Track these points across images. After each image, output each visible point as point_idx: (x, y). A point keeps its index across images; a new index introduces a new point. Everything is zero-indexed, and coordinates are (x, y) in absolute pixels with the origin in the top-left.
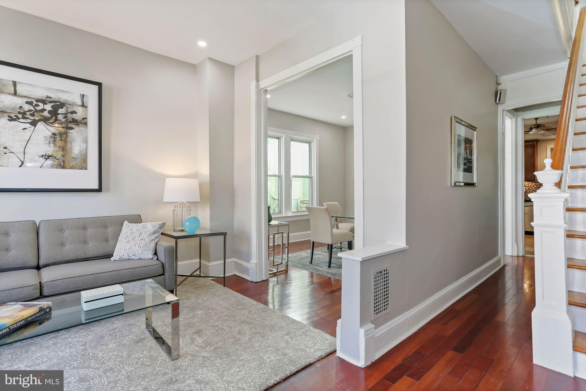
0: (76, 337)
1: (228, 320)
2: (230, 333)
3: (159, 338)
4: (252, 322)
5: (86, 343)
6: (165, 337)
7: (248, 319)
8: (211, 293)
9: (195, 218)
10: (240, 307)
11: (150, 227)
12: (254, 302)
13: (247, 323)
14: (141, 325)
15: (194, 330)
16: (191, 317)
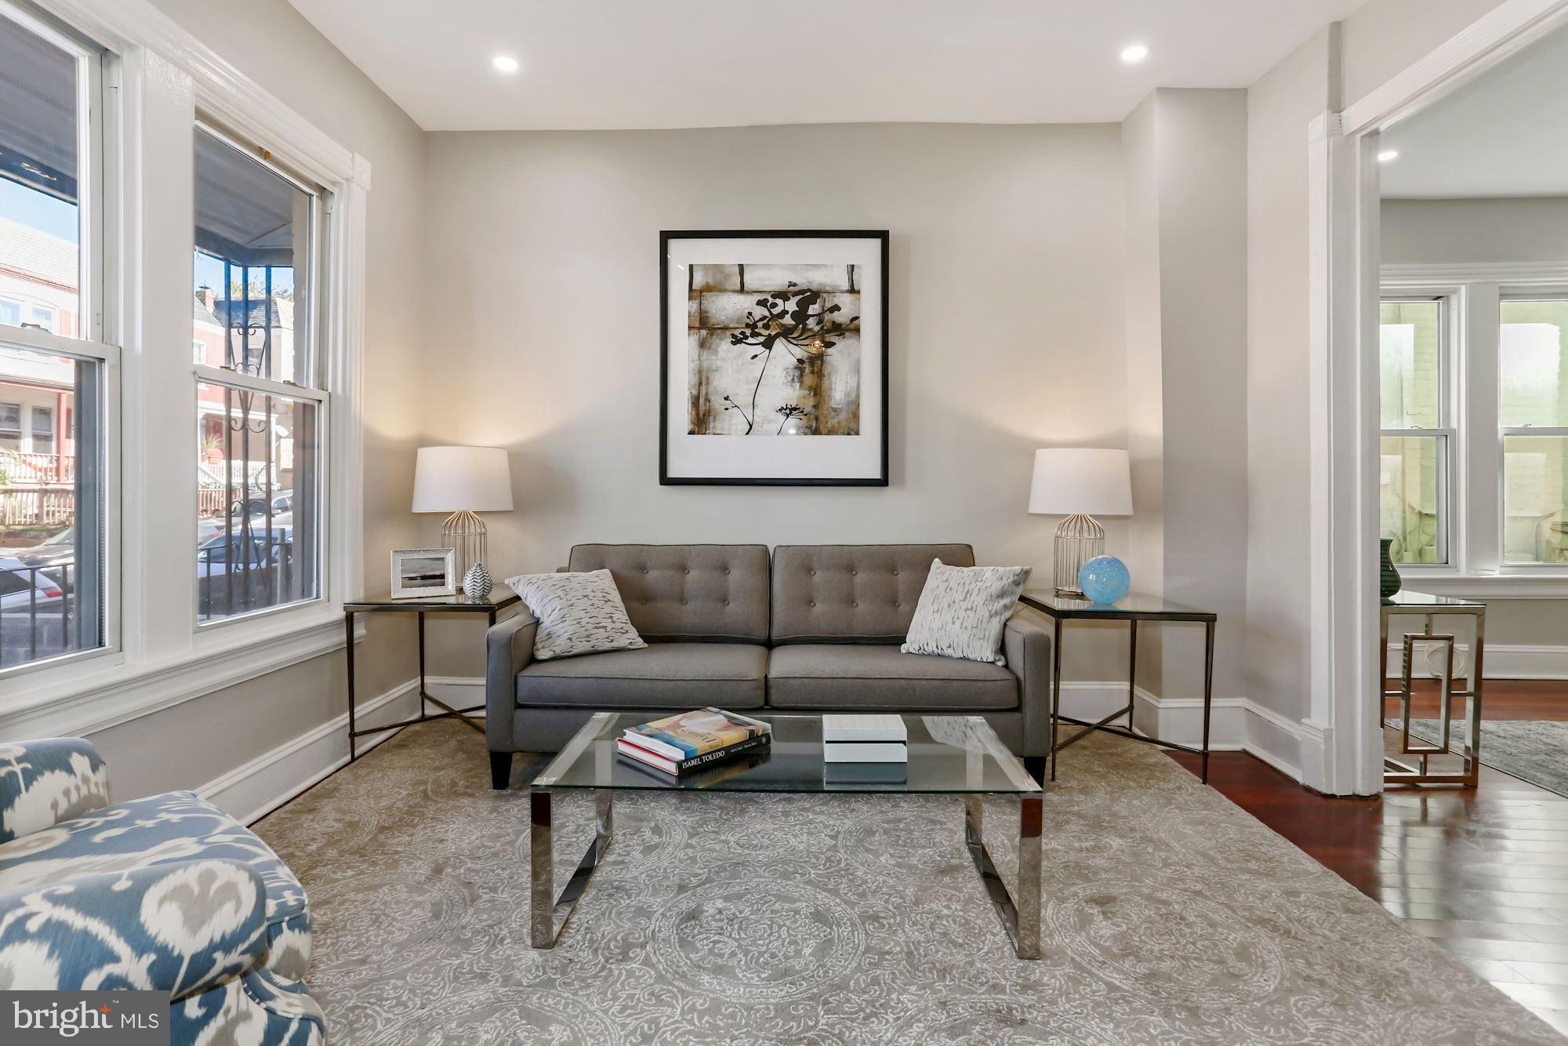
0: (822, 813)
1: (1206, 897)
2: (1207, 943)
3: (991, 879)
4: (1296, 933)
5: (838, 832)
6: (1008, 884)
7: (1279, 917)
8: (1157, 791)
9: (1116, 564)
10: (1253, 865)
11: (989, 577)
12: (1312, 865)
13: (1275, 928)
14: (955, 829)
15: (1092, 890)
16: (1087, 849)
